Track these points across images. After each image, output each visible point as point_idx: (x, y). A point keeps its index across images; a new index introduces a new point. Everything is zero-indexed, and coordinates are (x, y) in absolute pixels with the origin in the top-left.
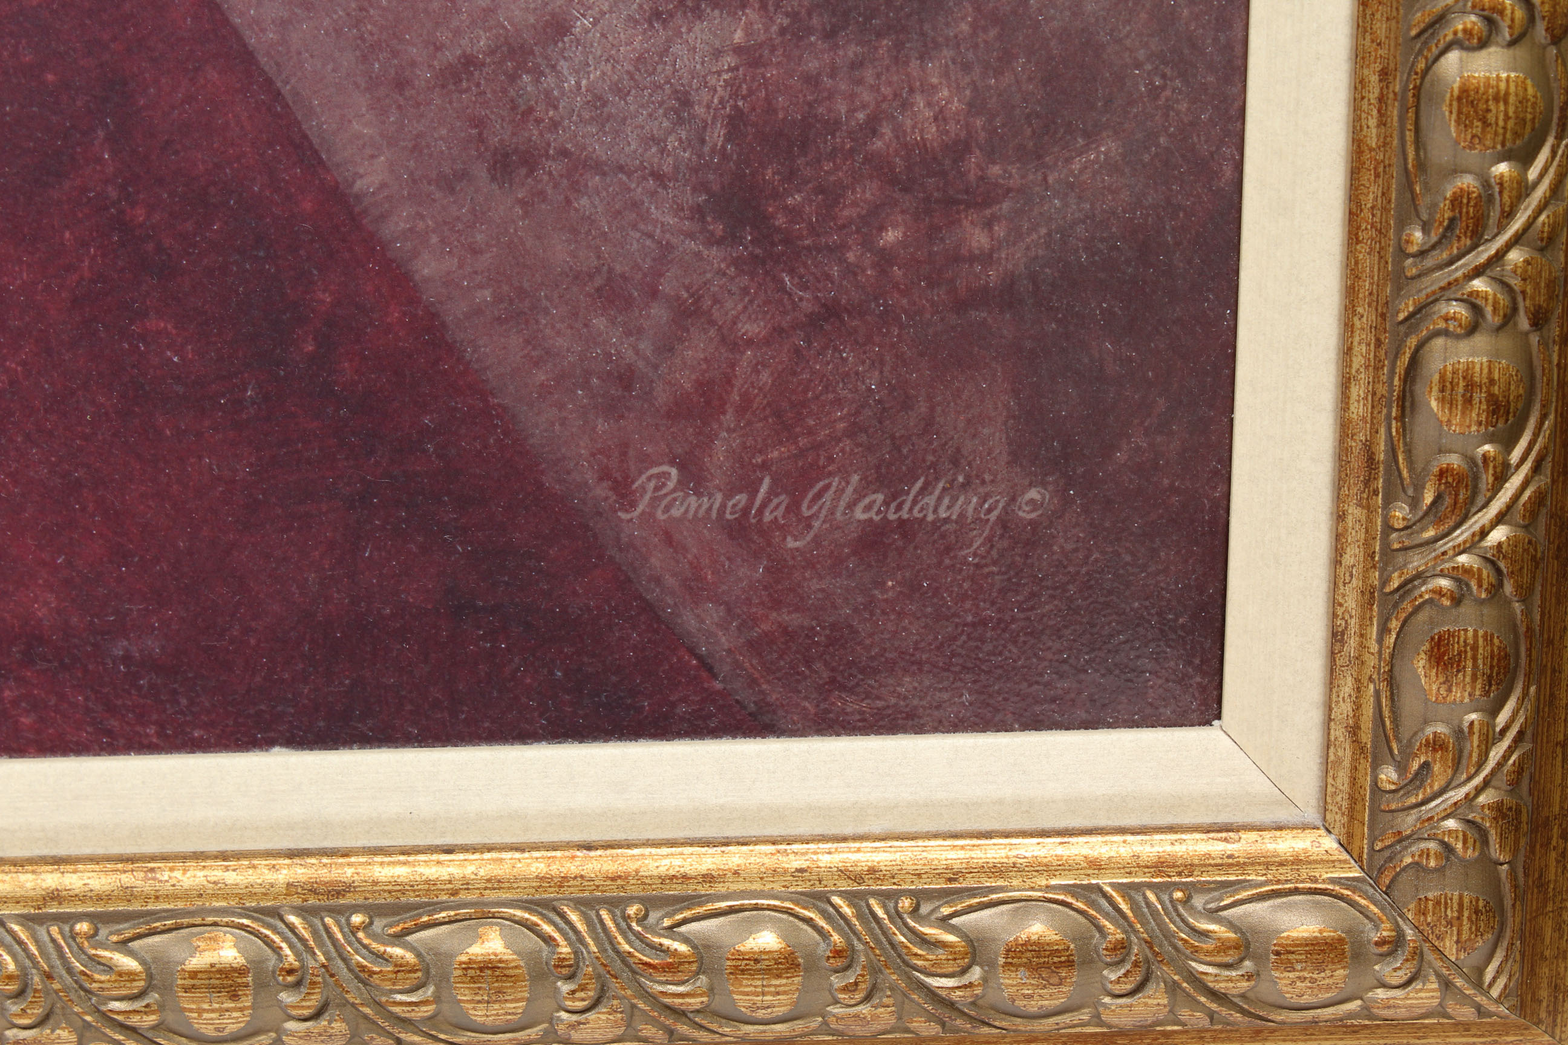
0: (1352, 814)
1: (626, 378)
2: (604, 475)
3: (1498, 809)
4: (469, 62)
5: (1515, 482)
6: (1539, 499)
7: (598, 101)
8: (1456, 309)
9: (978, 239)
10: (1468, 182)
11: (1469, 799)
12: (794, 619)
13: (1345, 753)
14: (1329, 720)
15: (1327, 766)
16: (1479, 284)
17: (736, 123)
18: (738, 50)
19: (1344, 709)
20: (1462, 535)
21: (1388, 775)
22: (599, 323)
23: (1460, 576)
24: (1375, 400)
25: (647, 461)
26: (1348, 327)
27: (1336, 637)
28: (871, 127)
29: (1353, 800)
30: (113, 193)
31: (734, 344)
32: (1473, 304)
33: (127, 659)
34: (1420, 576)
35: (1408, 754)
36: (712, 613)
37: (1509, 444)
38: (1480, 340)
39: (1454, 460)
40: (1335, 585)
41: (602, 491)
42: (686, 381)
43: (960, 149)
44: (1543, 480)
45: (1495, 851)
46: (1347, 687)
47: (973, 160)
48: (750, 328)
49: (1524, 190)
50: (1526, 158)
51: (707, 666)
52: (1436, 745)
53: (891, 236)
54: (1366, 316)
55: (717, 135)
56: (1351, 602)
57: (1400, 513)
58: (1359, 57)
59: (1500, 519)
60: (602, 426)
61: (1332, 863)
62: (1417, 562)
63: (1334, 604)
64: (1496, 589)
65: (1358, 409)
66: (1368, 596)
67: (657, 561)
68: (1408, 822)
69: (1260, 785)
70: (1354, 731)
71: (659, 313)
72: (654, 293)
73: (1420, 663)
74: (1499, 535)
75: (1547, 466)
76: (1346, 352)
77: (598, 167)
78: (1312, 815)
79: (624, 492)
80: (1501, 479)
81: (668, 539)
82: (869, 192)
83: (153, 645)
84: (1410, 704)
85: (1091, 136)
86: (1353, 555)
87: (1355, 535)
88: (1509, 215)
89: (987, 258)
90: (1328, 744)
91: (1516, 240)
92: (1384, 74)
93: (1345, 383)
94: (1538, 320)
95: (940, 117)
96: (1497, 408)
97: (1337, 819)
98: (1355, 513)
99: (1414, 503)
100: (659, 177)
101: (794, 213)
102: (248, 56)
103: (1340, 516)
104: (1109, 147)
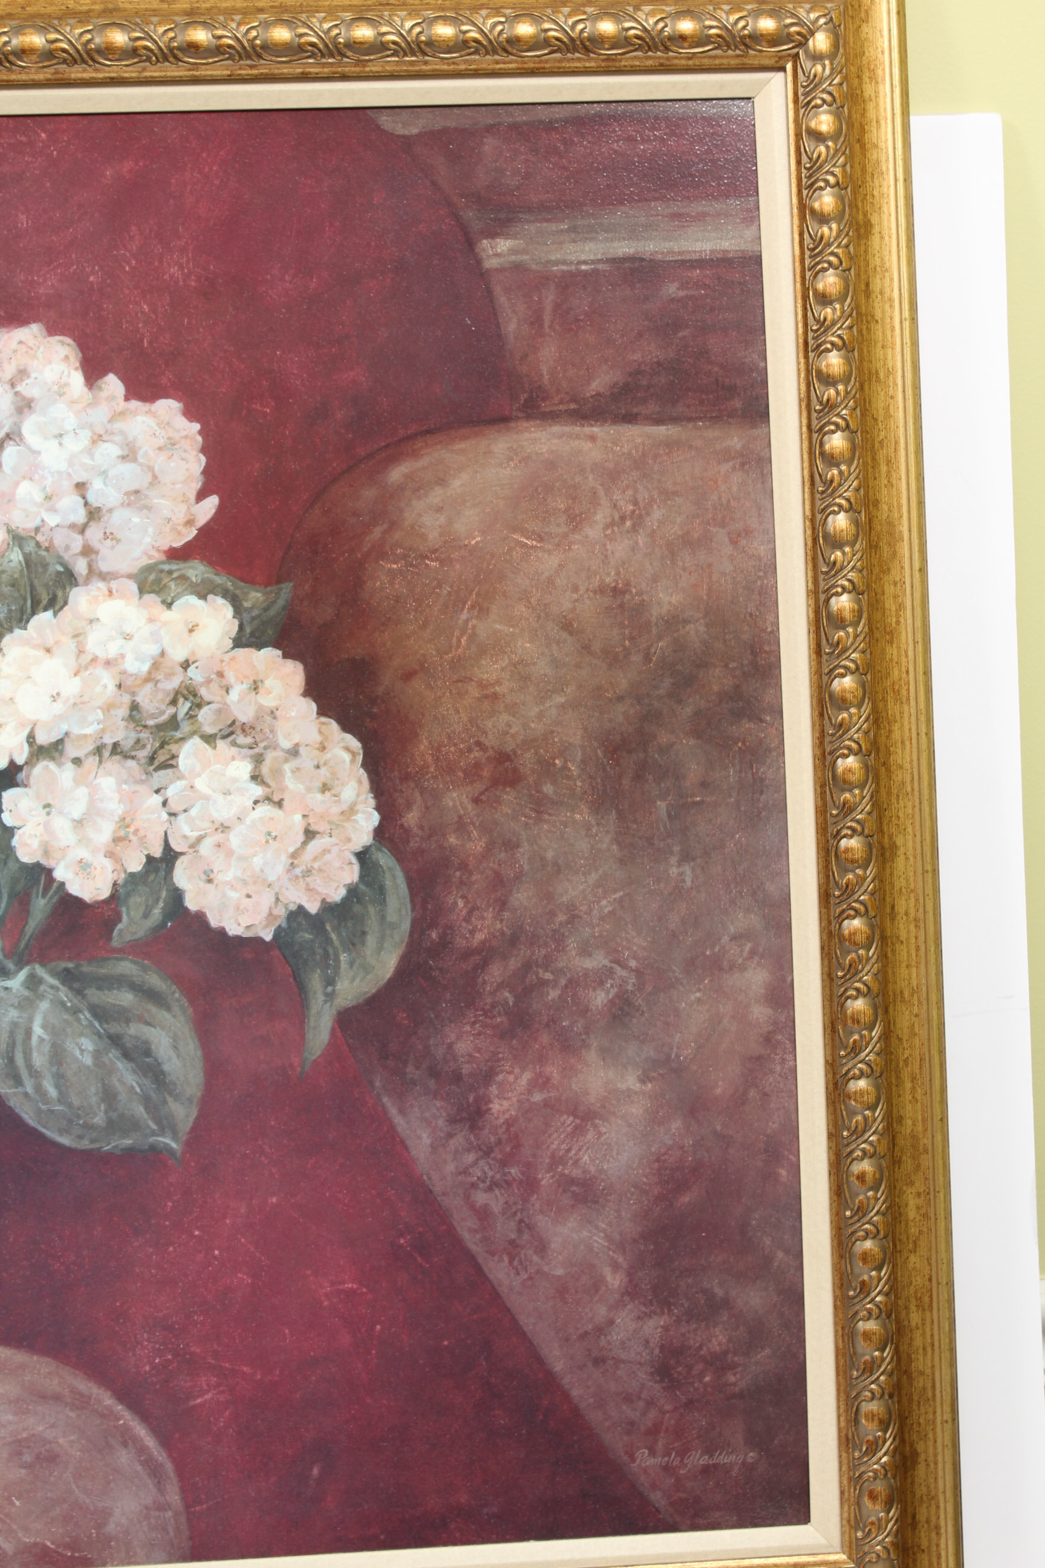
0: (850, 1547)
1: (632, 1423)
2: (626, 1453)
3: (892, 1543)
4: (586, 1333)
5: (888, 1443)
6: (896, 1449)
7: (623, 1343)
8: (868, 1394)
9: (732, 1379)
10: (867, 1357)
11: (883, 1539)
12: (683, 1495)
13: (847, 1528)
14: (842, 1519)
15: (843, 1533)
16: (873, 1386)
17: (662, 1347)
18: (662, 1327)
19: (846, 1515)
20: (874, 1459)
21: (860, 1534)
22: (624, 1407)
23: (875, 1471)
24: (848, 1421)
25: (639, 1448)
26: (838, 1400)
27: (842, 1493)
28: (700, 1348)
29: (850, 1543)
30: (486, 1374)
31: (663, 1412)
32: (872, 1392)
33: (487, 1514)
34: (864, 1472)
35: (865, 1527)
36: (659, 1494)
37: (885, 1432)
38: (875, 1402)
39: (871, 1438)
40: (841, 1477)
41: (626, 1458)
42: (650, 1424)
43: (725, 1353)
44: (897, 1442)
45: (892, 1556)
46: (846, 1508)
47: (730, 1356)
48: (668, 1407)
49: (883, 1359)
50: (883, 1350)
51: (658, 1511)
52: (873, 1523)
53: (707, 1379)
54: (843, 1396)
55: (657, 1351)
56: (845, 1482)
57: (857, 1454)
58: (836, 1324)
59: (885, 1454)
60: (626, 1438)
61: (845, 1563)
62: (862, 1469)
63: (841, 1483)
64: (886, 1475)
65: (843, 1424)
66: (850, 1479)
67: (643, 1478)
68: (866, 1548)
69: (823, 1541)
70: (849, 1521)
71: (641, 1404)
72: (640, 1398)
73: (866, 1499)
74: (885, 1459)
75: (897, 1439)
76: (838, 1408)
77: (623, 1362)
78: (839, 1549)
79: (632, 1458)
80: (884, 1442)
81: (645, 1471)
82: (700, 1366)
83: (495, 1510)
84: (864, 1511)
85: (763, 1348)
86: (844, 1468)
87: (845, 1461)
88: (880, 1366)
89: (735, 1384)
90: (842, 1526)
91: (882, 1374)
92: (843, 1328)
93: (839, 1416)
94: (891, 1396)
95: (719, 1344)
96: (881, 1422)
97: (846, 1549)
98: (844, 1455)
99: (861, 1450)
100: (641, 1364)
101: (679, 1373)
102: (524, 1334)
103: (840, 1456)
104: (767, 1351)
